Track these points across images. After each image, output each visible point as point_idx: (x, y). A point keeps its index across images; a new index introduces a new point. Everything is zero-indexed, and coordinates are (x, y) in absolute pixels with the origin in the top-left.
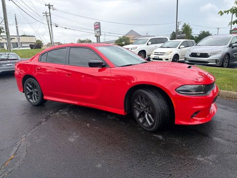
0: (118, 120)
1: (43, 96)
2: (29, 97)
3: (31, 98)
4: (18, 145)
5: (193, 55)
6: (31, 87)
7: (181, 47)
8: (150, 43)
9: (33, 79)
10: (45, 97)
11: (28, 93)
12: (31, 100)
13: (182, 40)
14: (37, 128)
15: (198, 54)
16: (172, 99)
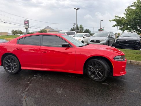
0: (77, 77)
1: (20, 67)
2: (7, 68)
3: (10, 69)
4: (24, 101)
5: (92, 41)
6: (10, 61)
7: (85, 37)
8: (67, 34)
9: (13, 56)
10: (22, 68)
11: (6, 66)
12: (9, 71)
13: (85, 34)
14: (28, 88)
15: (95, 41)
16: (112, 63)
